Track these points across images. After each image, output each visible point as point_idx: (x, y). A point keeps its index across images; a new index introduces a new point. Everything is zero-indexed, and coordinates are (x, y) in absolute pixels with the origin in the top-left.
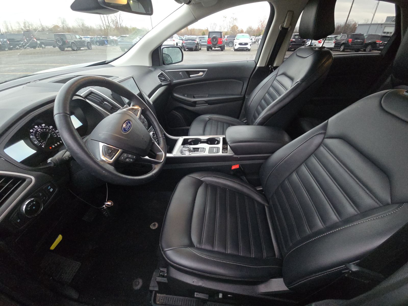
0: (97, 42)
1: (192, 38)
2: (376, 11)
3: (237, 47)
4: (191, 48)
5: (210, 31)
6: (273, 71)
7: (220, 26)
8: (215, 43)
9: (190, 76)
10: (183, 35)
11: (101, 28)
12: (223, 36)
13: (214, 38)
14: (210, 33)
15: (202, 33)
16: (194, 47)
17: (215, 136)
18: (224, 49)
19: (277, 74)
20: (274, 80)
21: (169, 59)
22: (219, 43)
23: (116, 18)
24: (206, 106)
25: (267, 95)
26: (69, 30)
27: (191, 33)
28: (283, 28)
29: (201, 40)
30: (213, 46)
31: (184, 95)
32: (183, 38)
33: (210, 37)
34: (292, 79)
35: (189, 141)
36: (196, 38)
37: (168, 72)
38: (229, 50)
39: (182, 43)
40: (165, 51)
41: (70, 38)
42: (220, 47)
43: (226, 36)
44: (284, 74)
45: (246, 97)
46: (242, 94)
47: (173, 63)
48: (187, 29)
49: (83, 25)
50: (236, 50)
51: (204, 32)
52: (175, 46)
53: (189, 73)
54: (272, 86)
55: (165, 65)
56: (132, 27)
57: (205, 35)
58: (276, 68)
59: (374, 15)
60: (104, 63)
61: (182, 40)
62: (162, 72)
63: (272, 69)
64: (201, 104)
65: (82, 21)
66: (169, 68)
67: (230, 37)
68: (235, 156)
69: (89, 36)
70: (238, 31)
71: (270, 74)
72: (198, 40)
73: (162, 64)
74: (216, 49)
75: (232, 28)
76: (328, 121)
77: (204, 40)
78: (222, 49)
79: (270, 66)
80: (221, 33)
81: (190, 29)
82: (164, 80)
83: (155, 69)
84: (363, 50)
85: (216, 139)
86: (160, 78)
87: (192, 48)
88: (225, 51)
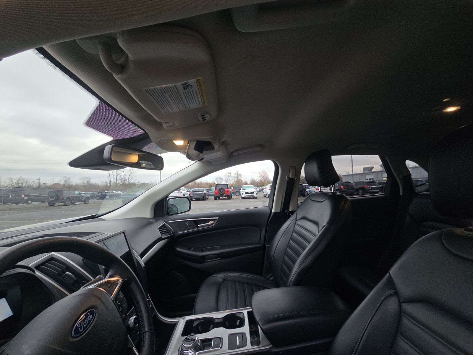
0: (97, 196)
1: (199, 190)
2: (352, 165)
3: (244, 195)
4: (198, 198)
5: (217, 184)
6: (291, 216)
7: (226, 180)
8: (222, 193)
9: (198, 226)
10: (191, 187)
11: (107, 185)
12: (230, 187)
13: (221, 189)
14: (217, 186)
15: (209, 186)
16: (201, 197)
17: (235, 311)
18: (232, 198)
19: (296, 218)
20: (295, 225)
21: (175, 209)
22: (226, 193)
23: (125, 176)
24: (217, 261)
25: (291, 242)
26: (70, 187)
27: (199, 186)
28: (289, 179)
29: (208, 191)
30: (220, 196)
31: (189, 249)
32: (190, 190)
33: (217, 188)
34: (316, 223)
35: (195, 325)
36: (204, 189)
37: (172, 222)
38: (237, 199)
39: (189, 194)
40: (171, 202)
41: (66, 194)
42: (227, 196)
43: (232, 188)
44: (304, 218)
45: (267, 246)
46: (261, 242)
47: (179, 213)
48: (195, 183)
49: (88, 182)
50: (243, 198)
51: (211, 185)
52: (182, 196)
53: (196, 223)
54: (294, 231)
55: (169, 215)
56: (139, 183)
57: (212, 187)
58: (293, 212)
59: (352, 168)
60: (93, 217)
61: (190, 191)
62: (165, 223)
63: (289, 214)
64: (212, 259)
65: (88, 180)
66: (173, 219)
67: (236, 187)
68: (274, 350)
69: (90, 192)
70: (243, 183)
71: (288, 219)
72: (205, 191)
73: (166, 214)
74: (224, 198)
75: (237, 181)
76: (389, 273)
77: (211, 191)
78: (230, 198)
79: (286, 211)
80: (227, 185)
81: (198, 183)
82: (165, 233)
83: (157, 220)
84: (356, 194)
85: (238, 315)
86: (161, 230)
87: (200, 198)
88: (232, 199)
